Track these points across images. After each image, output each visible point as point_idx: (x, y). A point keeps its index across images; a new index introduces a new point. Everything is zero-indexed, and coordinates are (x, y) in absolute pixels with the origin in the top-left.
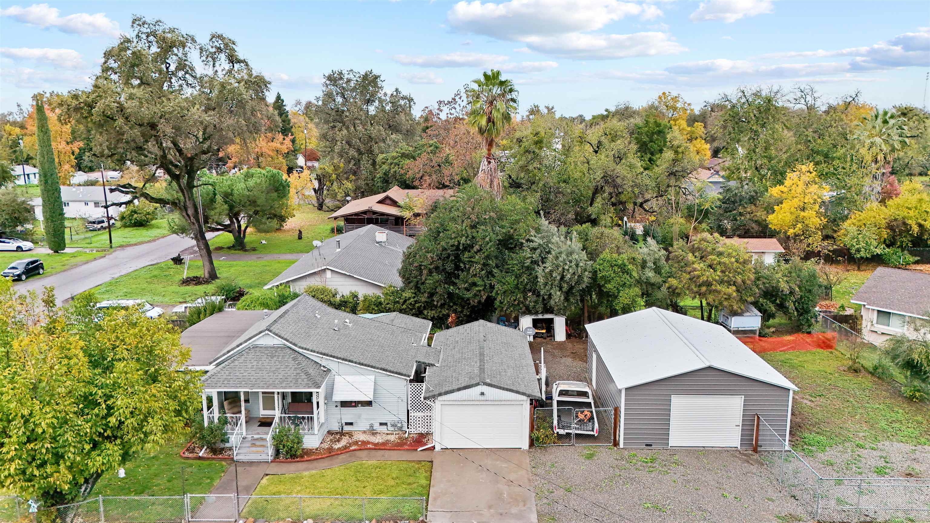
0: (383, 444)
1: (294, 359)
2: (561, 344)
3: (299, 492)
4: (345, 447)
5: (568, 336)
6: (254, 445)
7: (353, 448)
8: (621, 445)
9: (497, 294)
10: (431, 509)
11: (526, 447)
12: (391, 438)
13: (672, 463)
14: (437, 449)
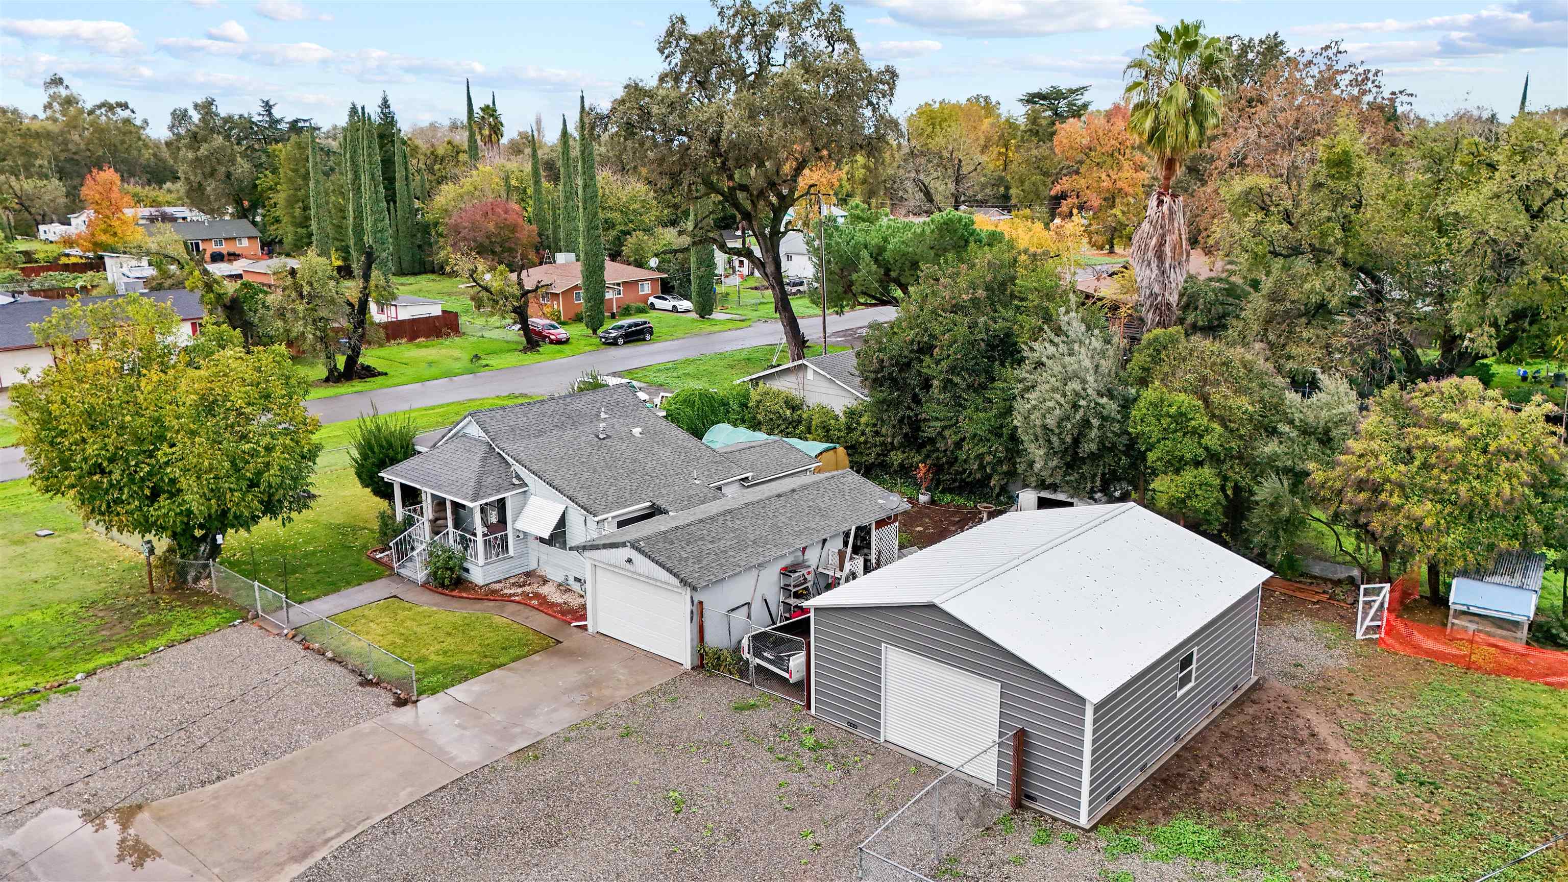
0: (554, 605)
1: (482, 459)
7: (516, 598)
8: (813, 709)
10: (450, 691)
11: (688, 665)
12: (575, 602)
13: (841, 762)
14: (590, 629)
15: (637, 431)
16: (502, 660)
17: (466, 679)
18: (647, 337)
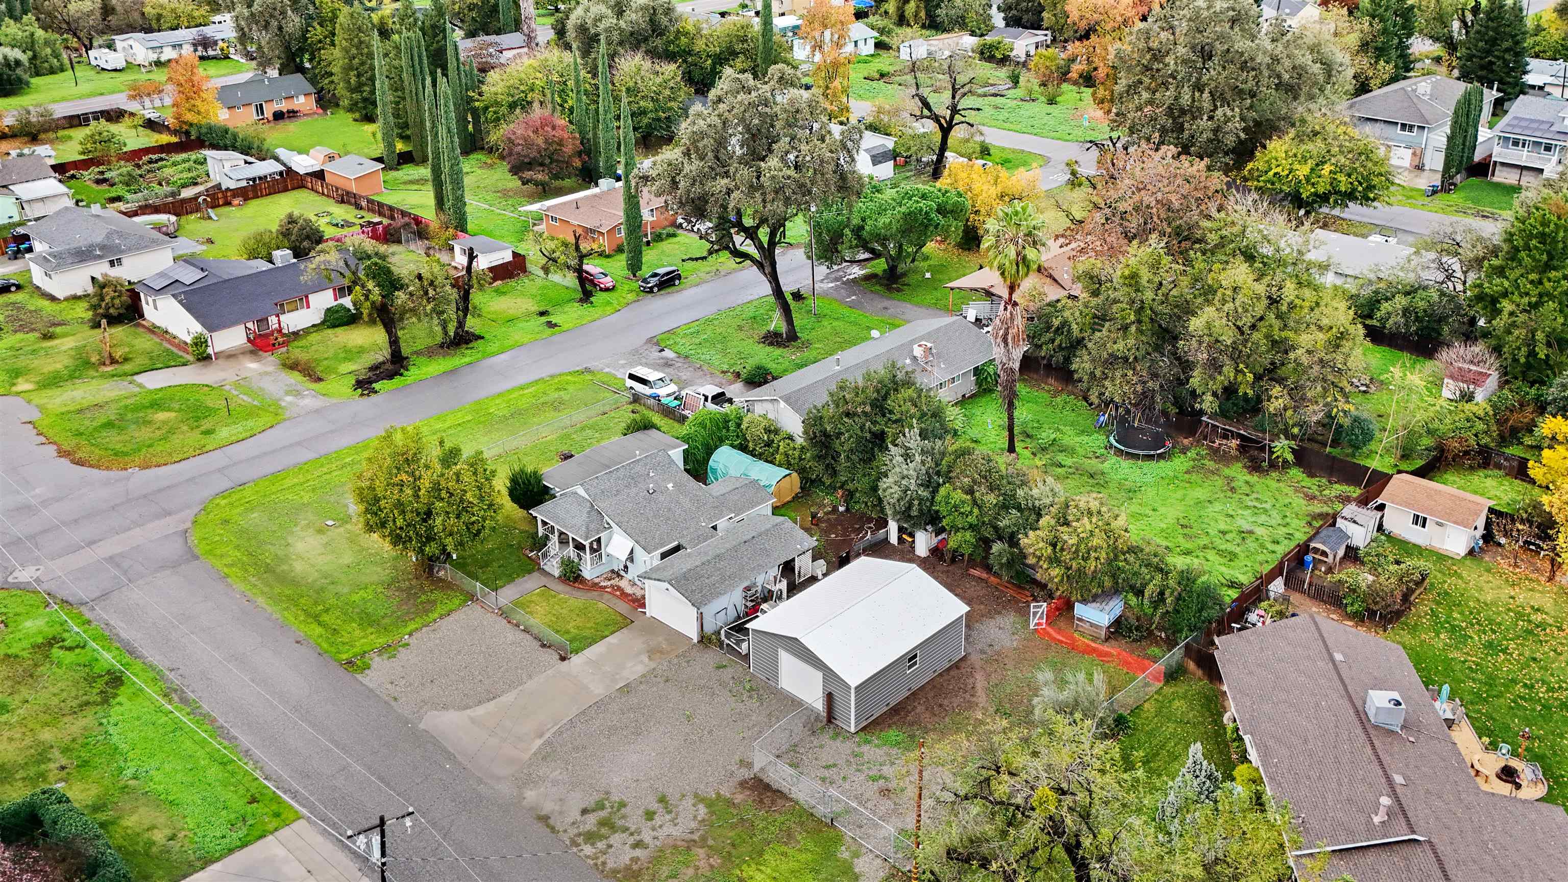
0: (628, 595)
3: (542, 607)
4: (605, 587)
7: (609, 590)
8: (751, 670)
10: (585, 652)
11: (695, 641)
12: (639, 593)
13: (760, 698)
14: (648, 615)
15: (670, 486)
16: (606, 633)
17: (590, 645)
18: (677, 282)
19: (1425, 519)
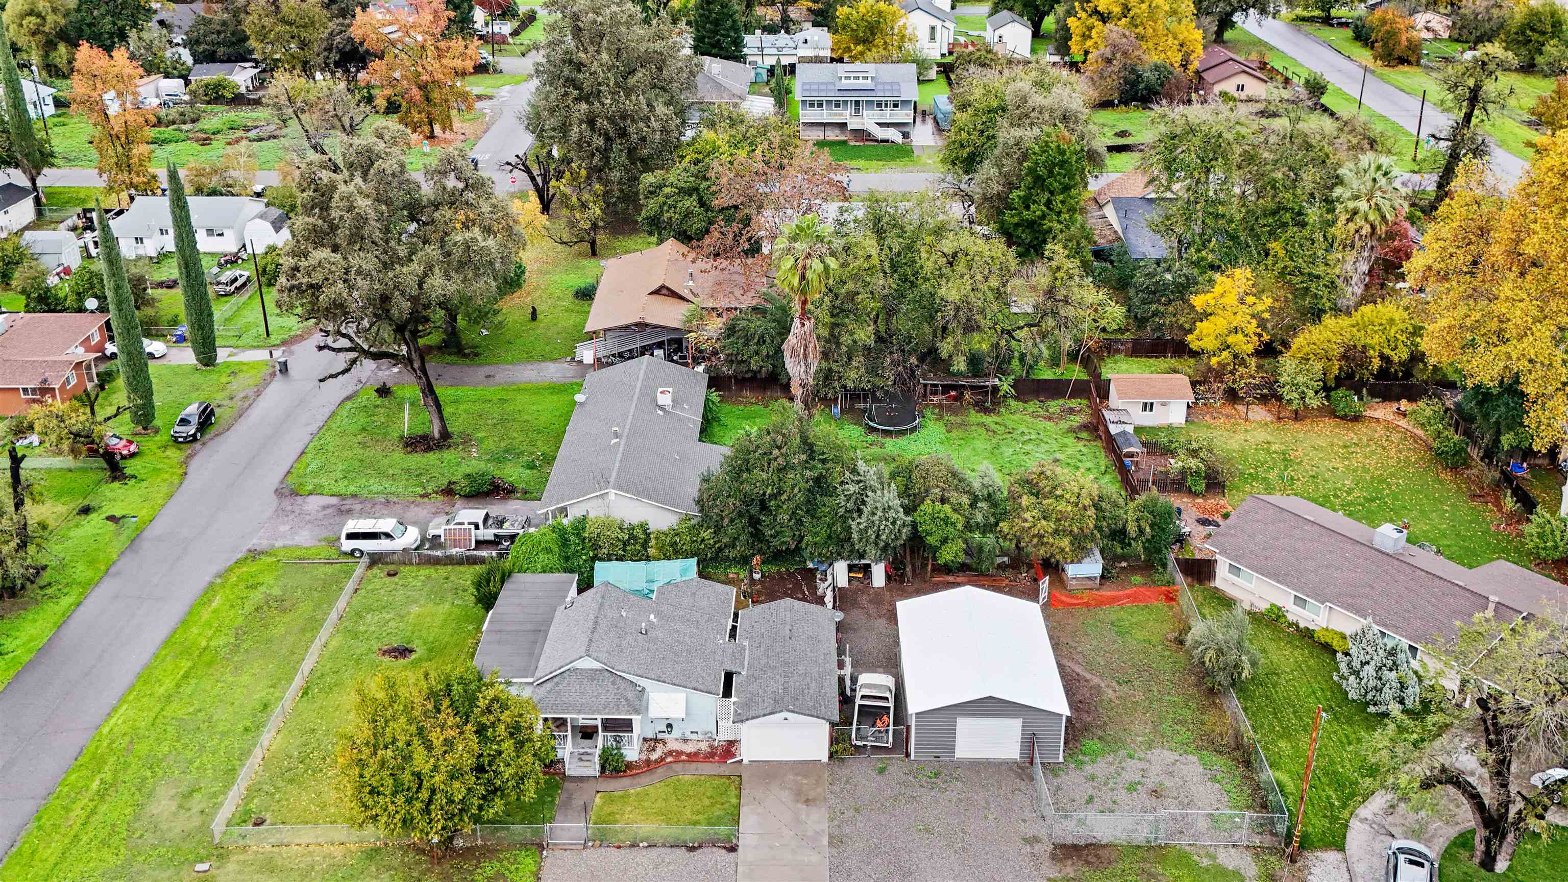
0: (696, 754)
1: (613, 683)
2: (879, 591)
3: (630, 812)
4: (662, 759)
5: (889, 578)
6: (581, 760)
7: (669, 759)
8: (912, 758)
9: (807, 545)
11: (826, 760)
12: (702, 746)
13: (954, 778)
14: (746, 761)
15: (652, 617)
16: (733, 801)
17: (736, 820)
18: (213, 419)
19: (1152, 404)
